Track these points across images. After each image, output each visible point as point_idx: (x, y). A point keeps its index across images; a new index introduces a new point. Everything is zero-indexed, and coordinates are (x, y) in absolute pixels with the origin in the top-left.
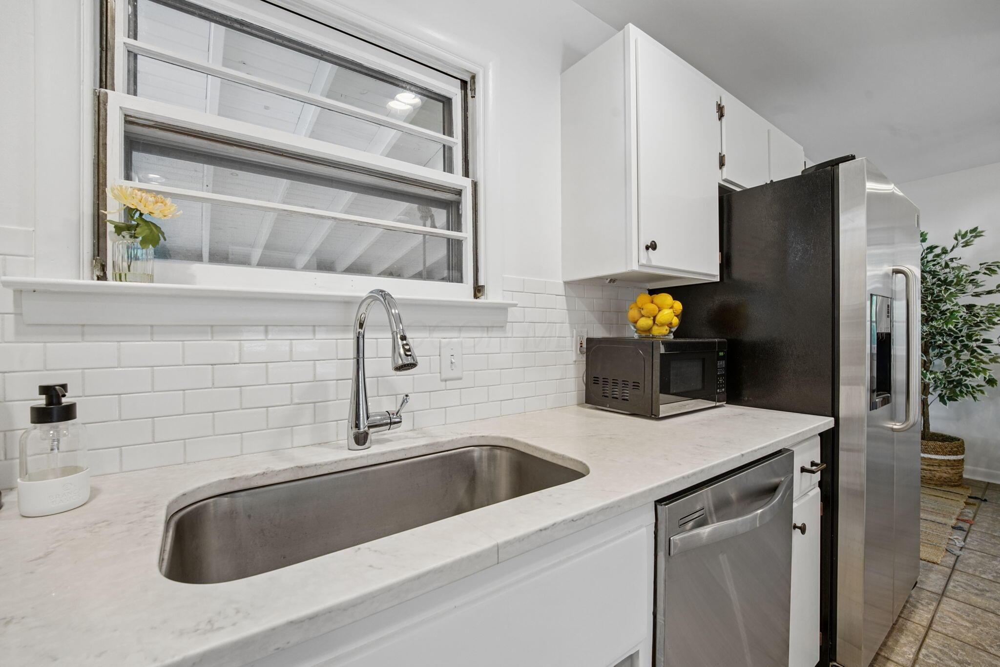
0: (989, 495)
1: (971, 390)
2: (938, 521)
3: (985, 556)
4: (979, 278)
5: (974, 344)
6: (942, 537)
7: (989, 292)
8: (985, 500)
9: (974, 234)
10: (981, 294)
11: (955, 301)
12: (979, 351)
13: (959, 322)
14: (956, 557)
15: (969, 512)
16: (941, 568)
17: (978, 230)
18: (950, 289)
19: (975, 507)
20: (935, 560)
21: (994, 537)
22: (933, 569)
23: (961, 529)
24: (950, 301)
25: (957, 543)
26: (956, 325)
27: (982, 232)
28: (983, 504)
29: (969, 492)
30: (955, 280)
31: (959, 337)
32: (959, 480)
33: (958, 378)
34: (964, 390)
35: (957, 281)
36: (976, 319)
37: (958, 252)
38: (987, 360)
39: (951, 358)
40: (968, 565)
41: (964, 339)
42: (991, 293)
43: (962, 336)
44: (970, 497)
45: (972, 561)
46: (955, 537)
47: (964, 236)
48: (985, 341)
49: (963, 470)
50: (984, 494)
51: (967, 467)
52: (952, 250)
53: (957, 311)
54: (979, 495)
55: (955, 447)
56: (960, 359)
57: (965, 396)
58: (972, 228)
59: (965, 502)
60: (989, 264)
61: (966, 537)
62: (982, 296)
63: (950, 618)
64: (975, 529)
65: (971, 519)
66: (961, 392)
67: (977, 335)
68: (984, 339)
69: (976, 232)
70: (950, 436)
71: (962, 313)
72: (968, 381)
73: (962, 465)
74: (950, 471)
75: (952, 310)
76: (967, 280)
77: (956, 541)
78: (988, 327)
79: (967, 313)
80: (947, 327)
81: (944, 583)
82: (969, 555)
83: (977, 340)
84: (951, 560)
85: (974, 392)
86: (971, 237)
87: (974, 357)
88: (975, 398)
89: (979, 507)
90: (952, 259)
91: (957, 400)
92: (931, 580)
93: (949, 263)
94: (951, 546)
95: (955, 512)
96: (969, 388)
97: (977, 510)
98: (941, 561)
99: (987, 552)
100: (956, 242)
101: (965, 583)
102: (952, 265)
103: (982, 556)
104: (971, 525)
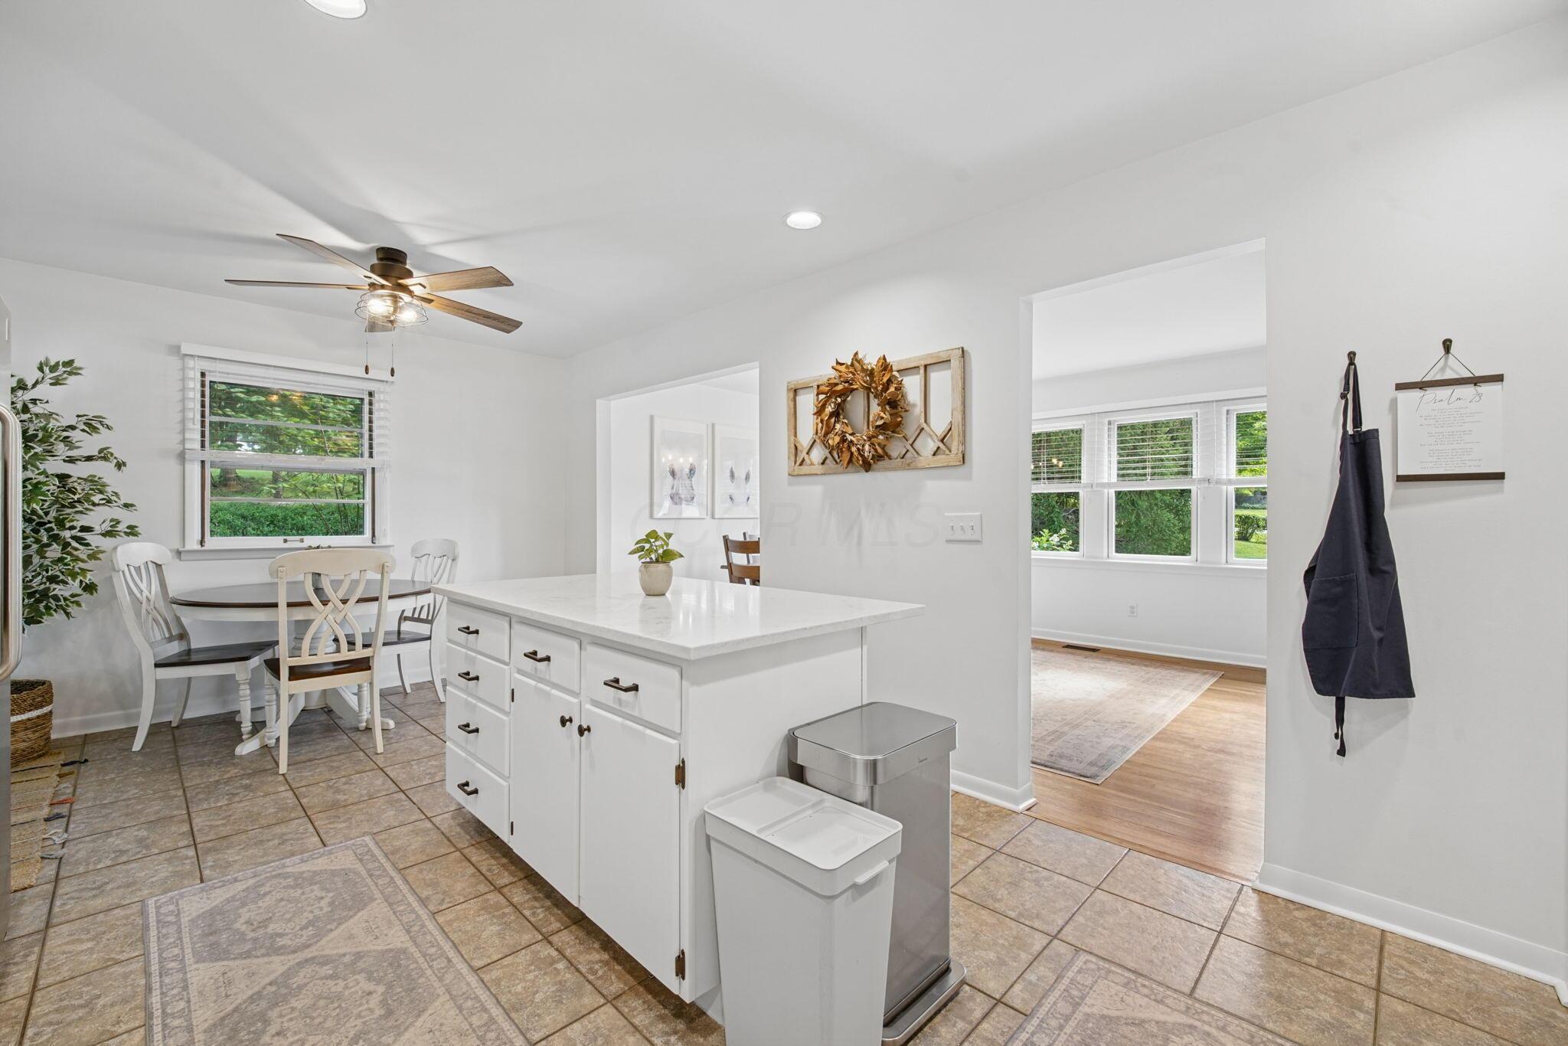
0: (90, 751)
1: (62, 603)
2: (21, 821)
3: (97, 838)
4: (76, 435)
5: (67, 534)
6: (31, 844)
7: (89, 458)
8: (86, 761)
9: (68, 369)
10: (77, 460)
11: (42, 467)
12: (74, 544)
13: (46, 501)
14: (57, 861)
15: (66, 787)
16: (38, 889)
17: (75, 365)
18: (33, 448)
19: (73, 777)
20: (27, 882)
21: (104, 806)
22: (25, 898)
23: (58, 816)
24: (32, 465)
25: (57, 839)
26: (43, 505)
27: (80, 369)
28: (83, 767)
29: (62, 758)
30: (40, 435)
31: (45, 524)
32: (45, 746)
33: (42, 587)
34: (53, 604)
35: (44, 436)
36: (72, 496)
37: (43, 391)
38: (84, 557)
39: (31, 556)
40: (78, 863)
41: (53, 525)
42: (92, 460)
43: (50, 522)
44: (63, 765)
45: (80, 855)
46: (53, 832)
47: (53, 369)
48: (84, 529)
49: (51, 728)
50: (82, 753)
51: (56, 721)
52: (34, 386)
53: (44, 484)
54: (76, 757)
55: (39, 696)
56: (46, 558)
57: (54, 613)
58: (67, 360)
59: (58, 775)
60: (89, 417)
61: (67, 825)
62: (79, 462)
63: (64, 953)
64: (78, 807)
65: (70, 796)
66: (48, 608)
67: (72, 521)
68: (81, 527)
69: (70, 367)
70: (28, 681)
71: (52, 487)
72: (58, 590)
73: (50, 720)
74: (30, 736)
75: (35, 481)
76: (59, 436)
77: (54, 837)
78: (87, 509)
79: (58, 487)
80: (28, 508)
81: (46, 910)
82: (76, 848)
83: (72, 528)
84: (50, 870)
85: (67, 605)
86: (65, 372)
87: (69, 553)
88: (68, 614)
89: (79, 773)
90: (36, 400)
91: (41, 622)
92: (23, 917)
93: (30, 406)
94: (48, 849)
95: (45, 796)
96: (59, 600)
97: (76, 781)
98: (37, 879)
99: (99, 831)
100: (39, 375)
101: (76, 891)
102: (34, 409)
103: (93, 841)
104: (71, 804)
